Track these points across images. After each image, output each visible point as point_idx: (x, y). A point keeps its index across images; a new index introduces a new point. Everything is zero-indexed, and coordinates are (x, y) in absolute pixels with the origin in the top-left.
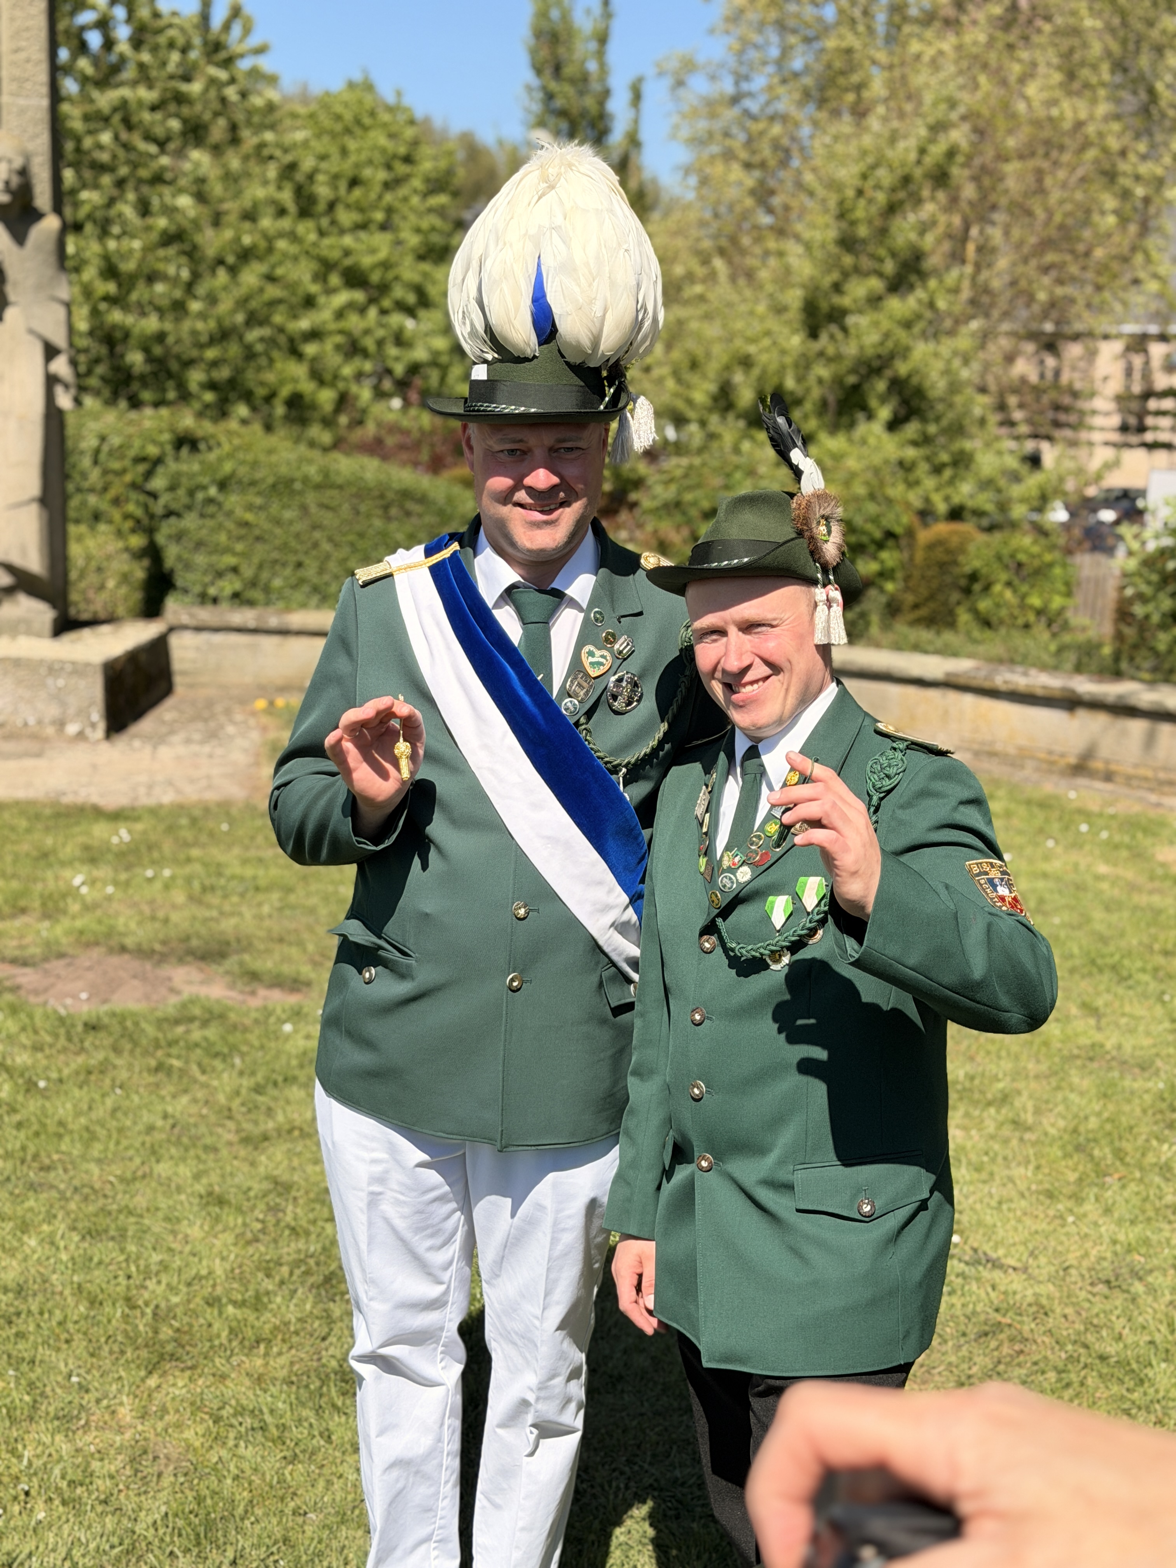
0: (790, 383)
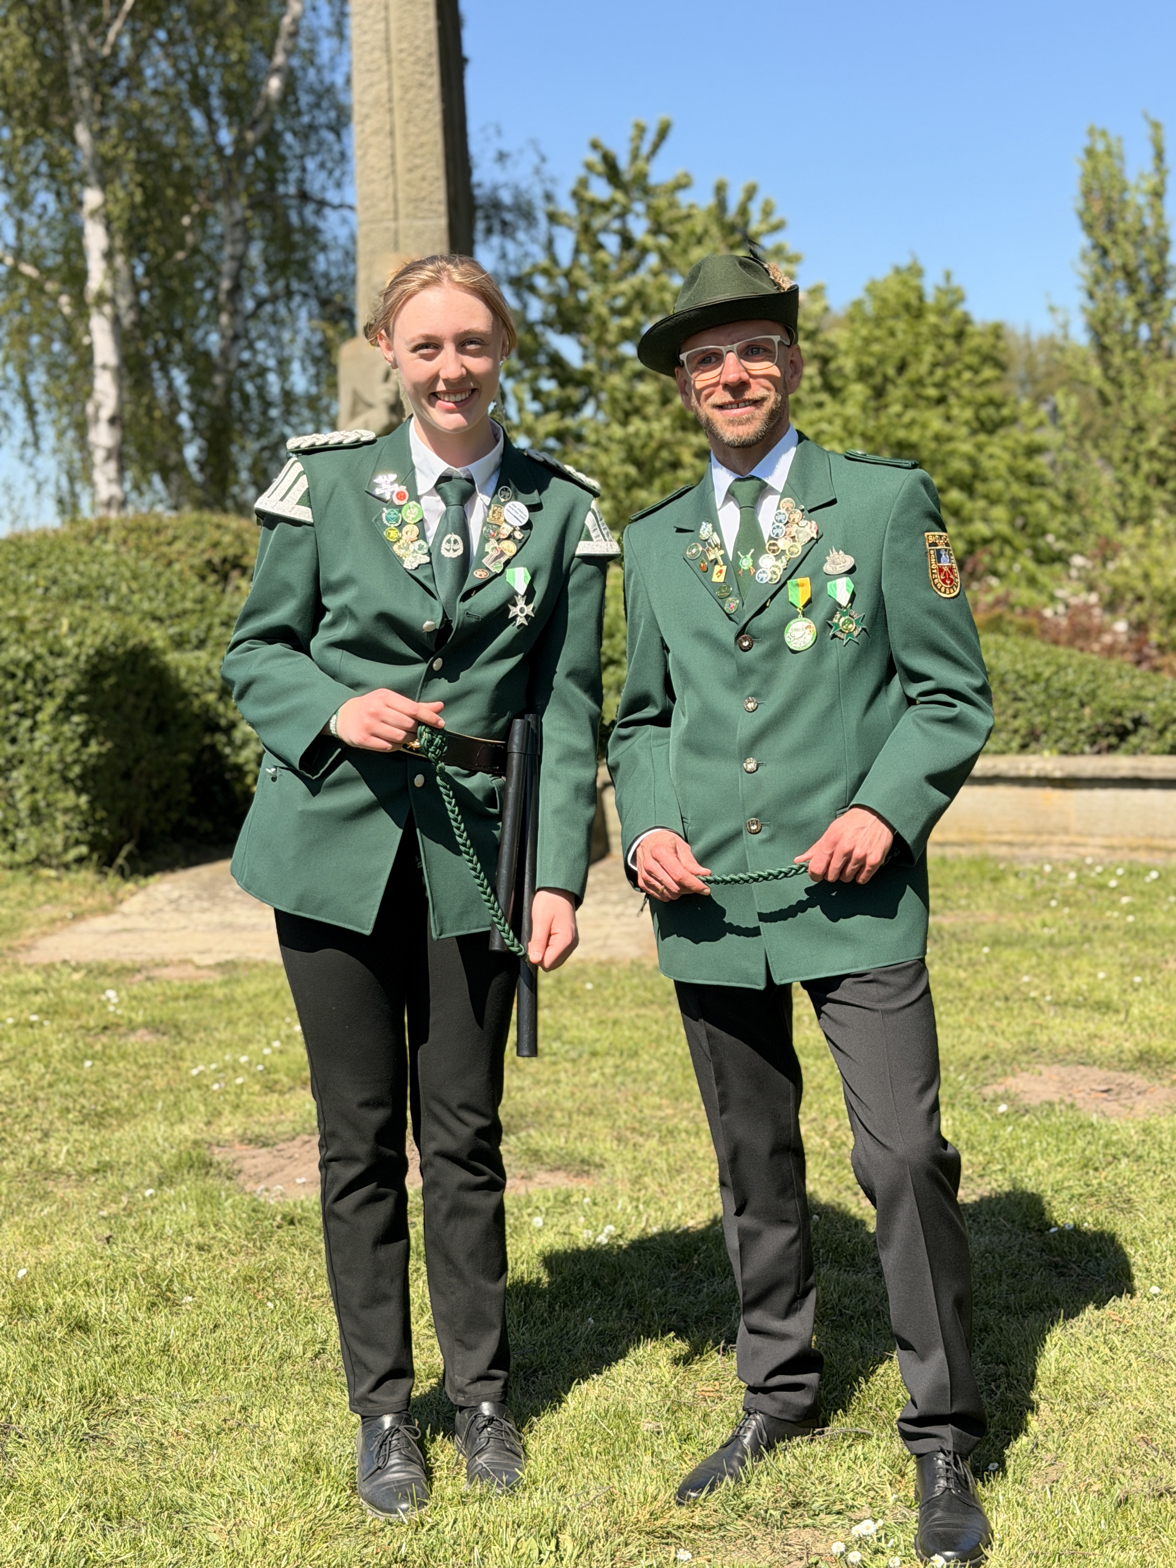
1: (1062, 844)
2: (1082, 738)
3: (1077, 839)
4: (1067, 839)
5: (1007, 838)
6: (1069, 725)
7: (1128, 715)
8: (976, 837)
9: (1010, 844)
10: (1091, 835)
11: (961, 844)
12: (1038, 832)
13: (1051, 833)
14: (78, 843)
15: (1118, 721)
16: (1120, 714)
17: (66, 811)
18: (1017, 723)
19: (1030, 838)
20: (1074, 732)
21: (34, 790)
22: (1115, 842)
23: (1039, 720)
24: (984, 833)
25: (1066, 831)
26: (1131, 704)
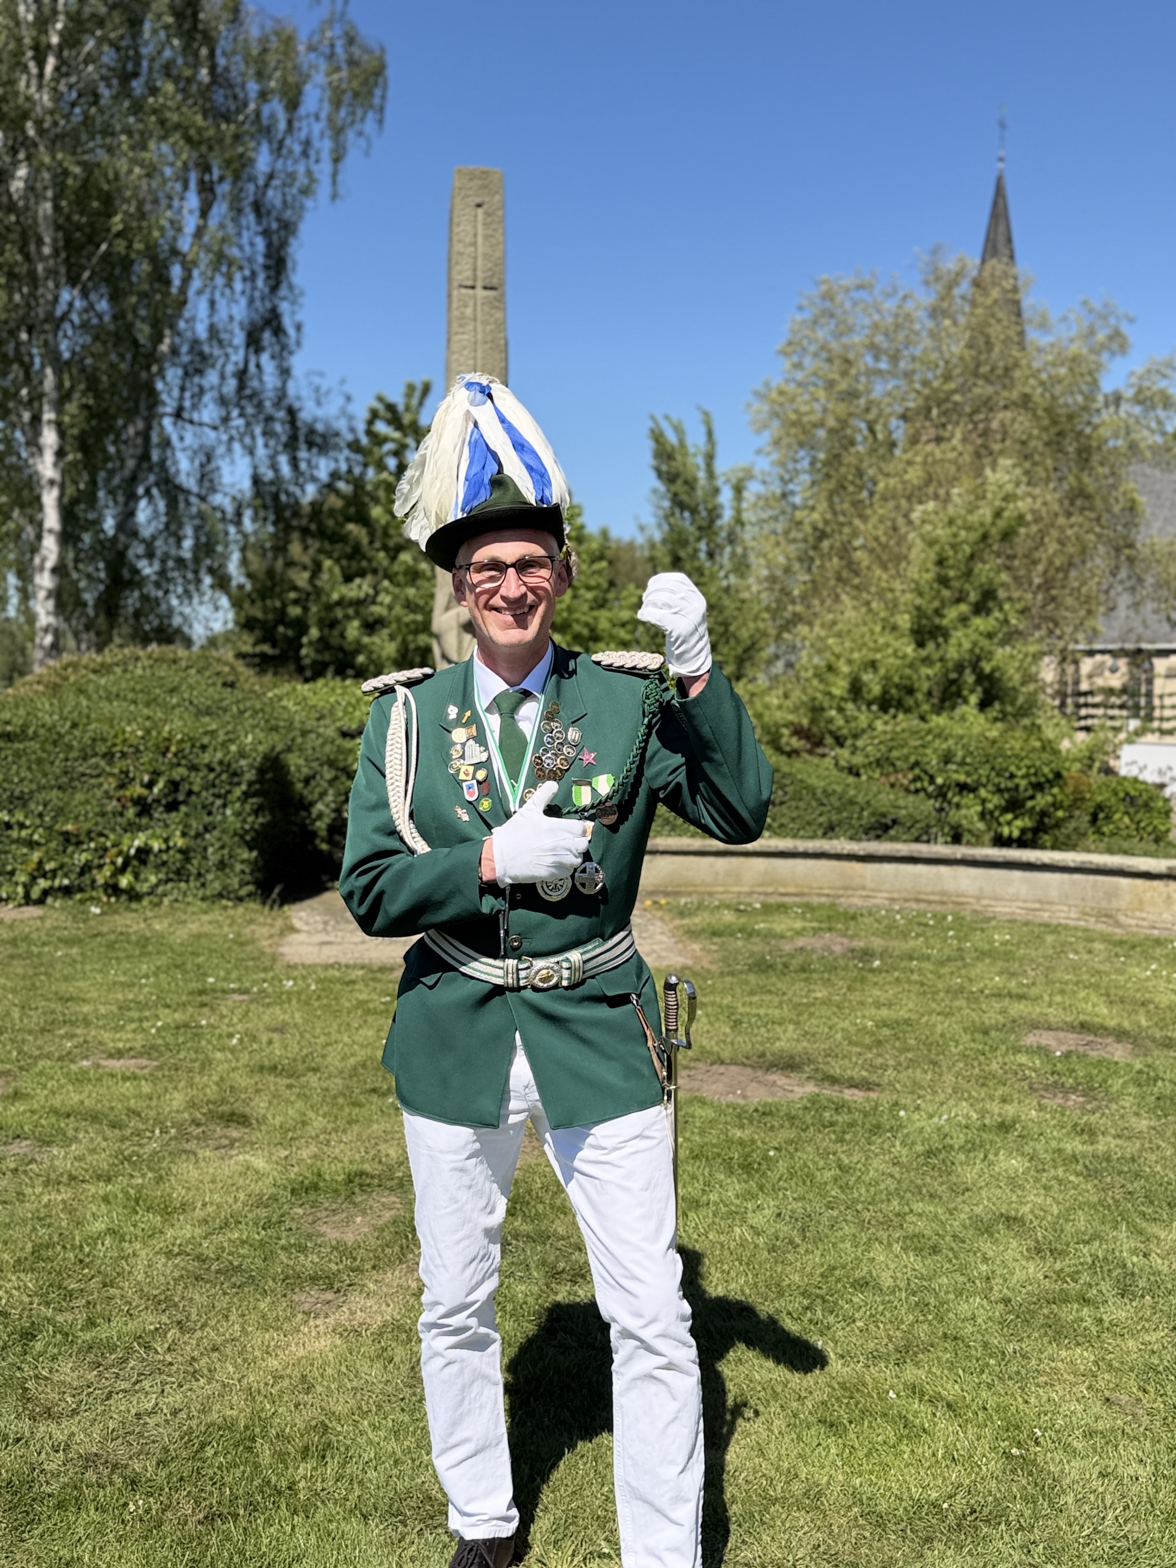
1: (861, 896)
2: (861, 830)
3: (870, 894)
4: (864, 893)
5: (826, 891)
6: (854, 822)
7: (890, 817)
8: (806, 890)
9: (828, 895)
10: (880, 891)
11: (796, 895)
12: (846, 888)
13: (854, 889)
14: (248, 883)
15: (884, 820)
16: (884, 815)
17: (243, 862)
18: (821, 820)
19: (841, 892)
20: (857, 826)
21: (222, 847)
22: (895, 896)
23: (835, 818)
24: (811, 888)
25: (863, 888)
26: (892, 810)
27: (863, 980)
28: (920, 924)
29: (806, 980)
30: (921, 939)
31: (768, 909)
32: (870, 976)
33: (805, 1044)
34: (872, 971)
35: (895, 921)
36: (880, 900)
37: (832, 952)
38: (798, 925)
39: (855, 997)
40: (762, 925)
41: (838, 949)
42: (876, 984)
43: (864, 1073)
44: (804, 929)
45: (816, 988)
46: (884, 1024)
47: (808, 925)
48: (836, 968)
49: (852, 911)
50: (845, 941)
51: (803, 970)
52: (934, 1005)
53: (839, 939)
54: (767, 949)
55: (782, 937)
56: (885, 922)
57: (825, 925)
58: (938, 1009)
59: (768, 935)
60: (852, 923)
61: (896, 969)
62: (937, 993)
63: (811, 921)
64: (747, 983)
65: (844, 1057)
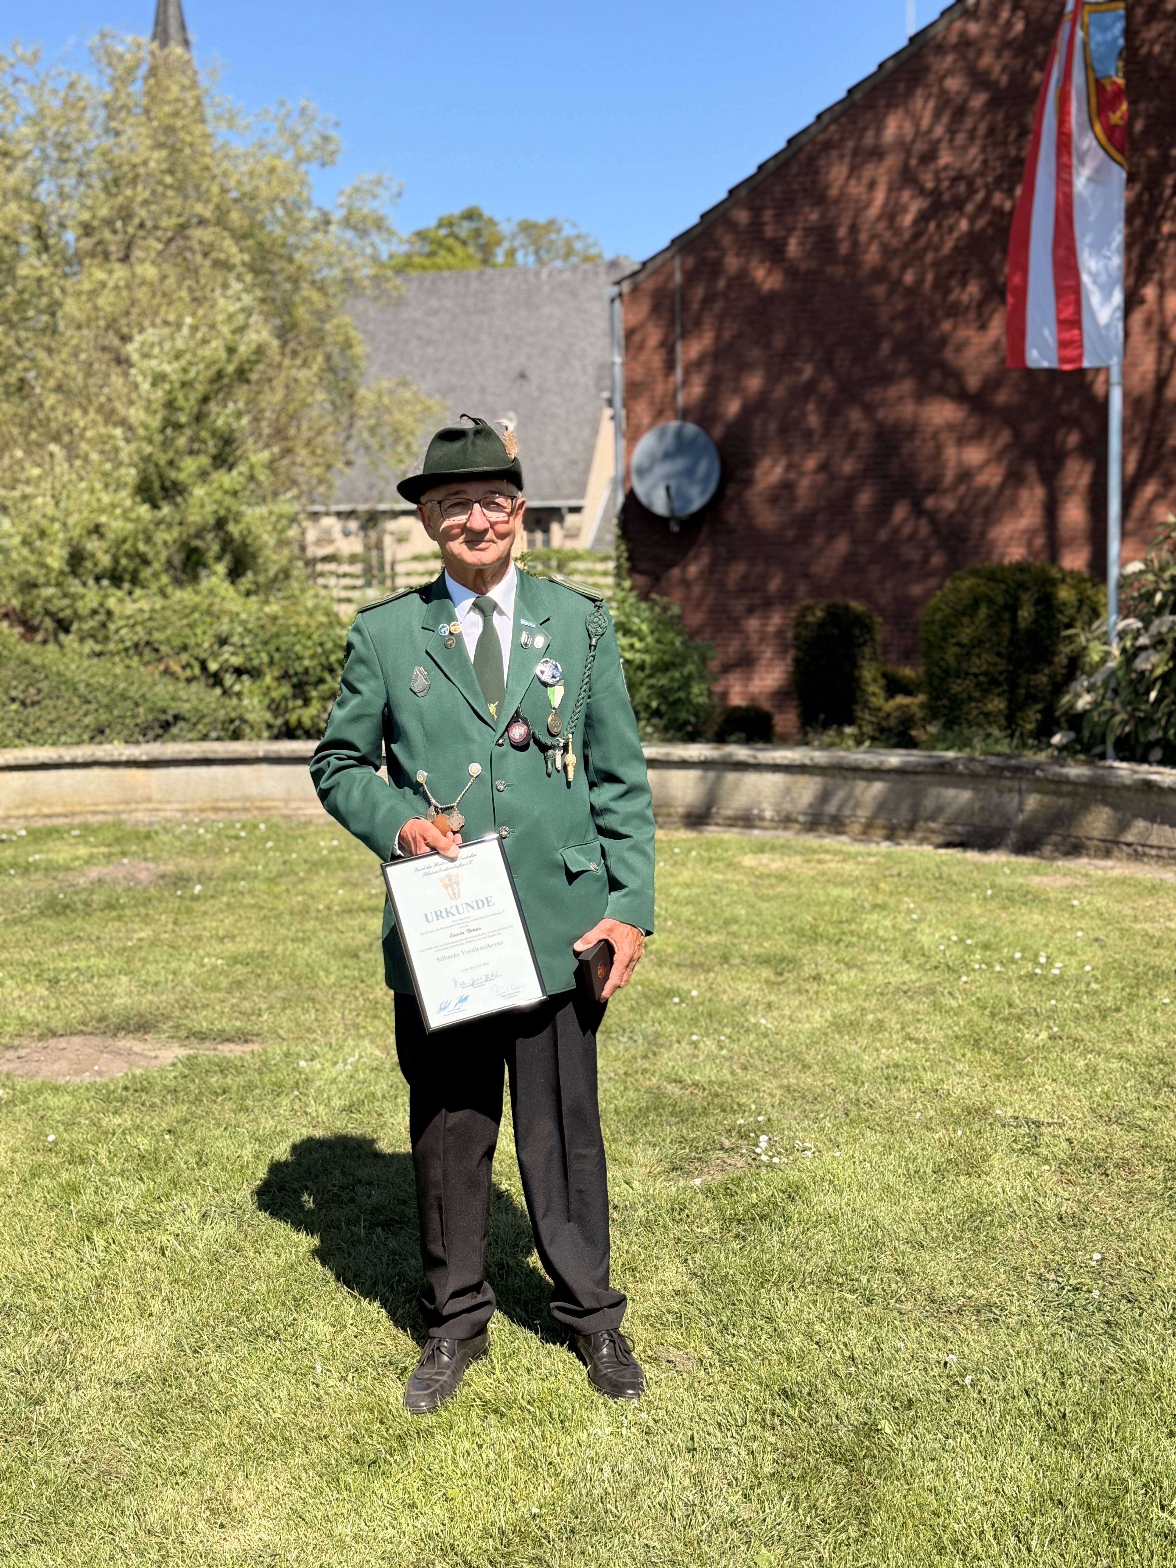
0: (142, 547)
1: (147, 810)
2: (137, 730)
3: (158, 806)
4: (150, 806)
5: (103, 808)
6: (127, 721)
7: (171, 712)
8: (77, 809)
9: (104, 813)
10: (169, 802)
11: (65, 816)
12: (127, 803)
13: (137, 802)
15: (163, 717)
18: (87, 720)
19: (121, 807)
20: (132, 725)
22: (188, 806)
23: (104, 717)
25: (149, 800)
27: (189, 911)
28: (229, 837)
29: (120, 918)
30: (238, 855)
31: (38, 836)
32: (195, 905)
33: (150, 997)
34: (195, 898)
35: (199, 836)
36: (171, 812)
37: (138, 882)
38: (83, 851)
39: (186, 931)
40: (37, 857)
41: (144, 876)
42: (205, 913)
43: (238, 1024)
44: (92, 856)
45: (136, 926)
46: (235, 960)
47: (95, 850)
48: (150, 899)
49: (142, 829)
50: (152, 866)
51: (110, 906)
52: (283, 931)
53: (143, 865)
54: (56, 886)
55: (68, 869)
56: (188, 839)
57: (116, 849)
58: (291, 934)
59: (50, 869)
60: (148, 844)
61: (223, 894)
62: (279, 916)
63: (95, 846)
64: (46, 930)
65: (205, 1006)
